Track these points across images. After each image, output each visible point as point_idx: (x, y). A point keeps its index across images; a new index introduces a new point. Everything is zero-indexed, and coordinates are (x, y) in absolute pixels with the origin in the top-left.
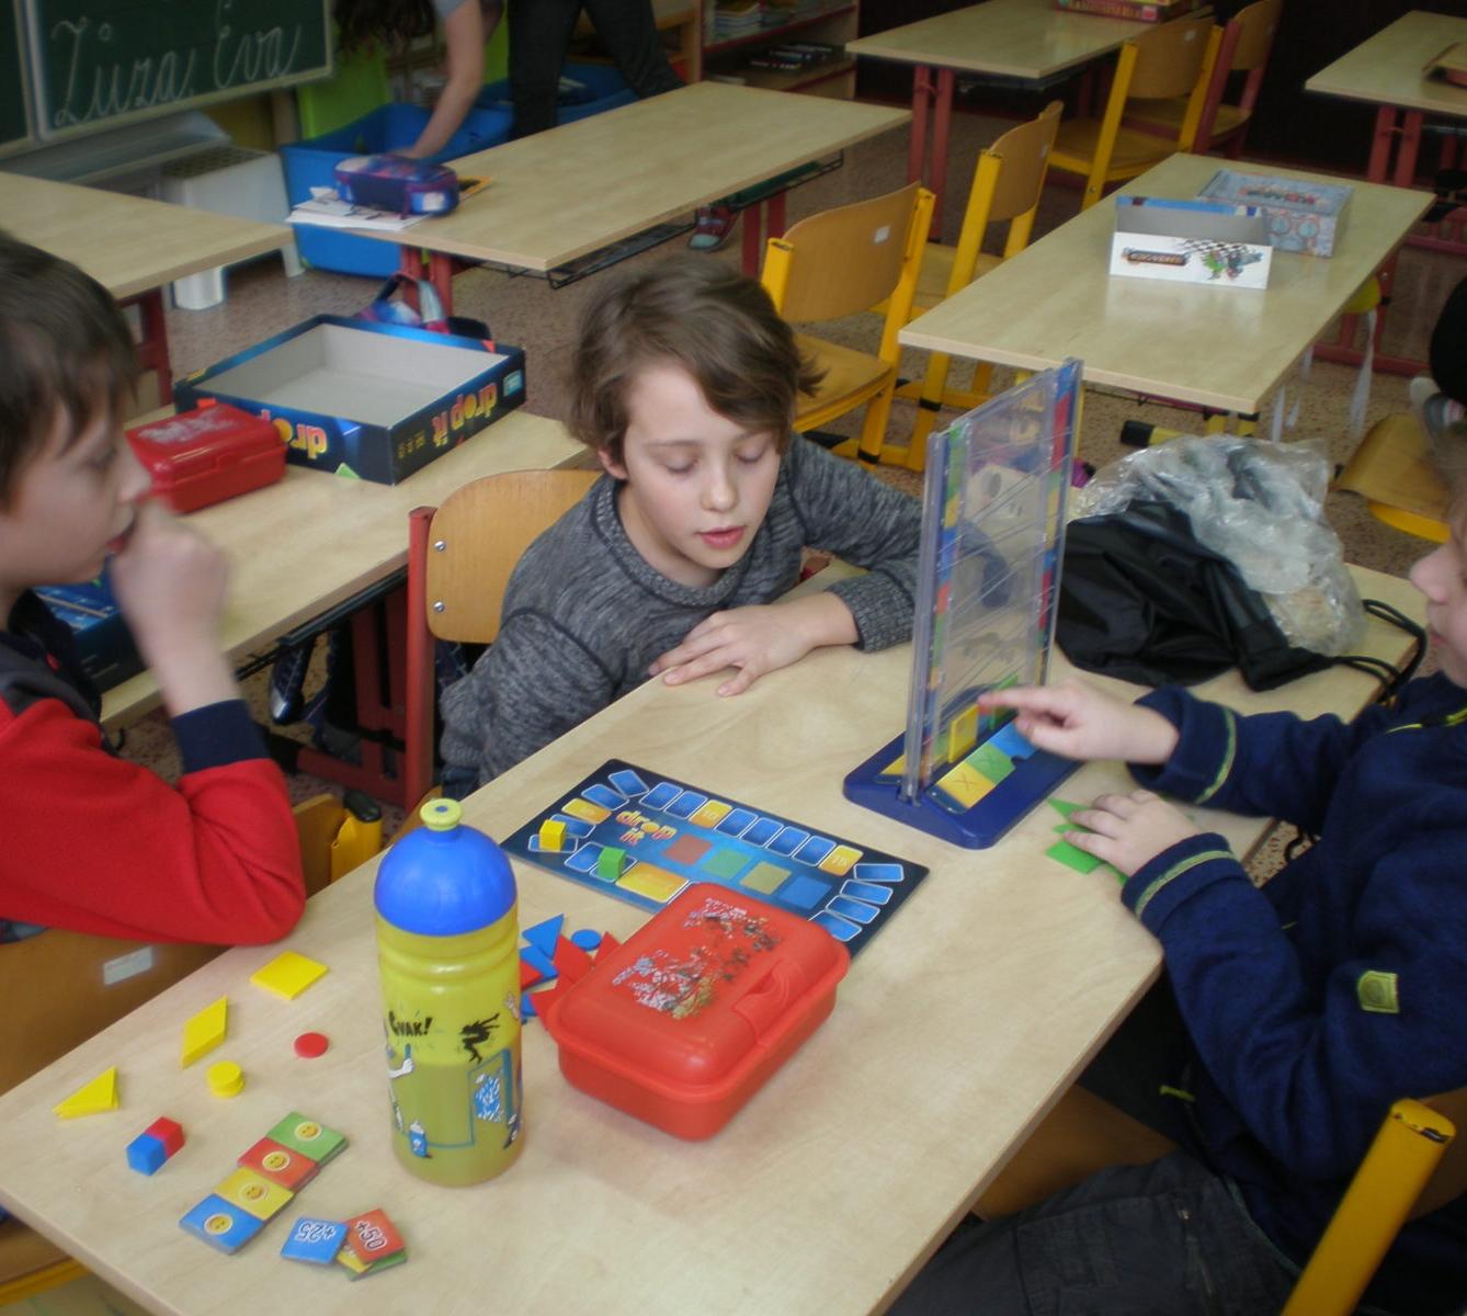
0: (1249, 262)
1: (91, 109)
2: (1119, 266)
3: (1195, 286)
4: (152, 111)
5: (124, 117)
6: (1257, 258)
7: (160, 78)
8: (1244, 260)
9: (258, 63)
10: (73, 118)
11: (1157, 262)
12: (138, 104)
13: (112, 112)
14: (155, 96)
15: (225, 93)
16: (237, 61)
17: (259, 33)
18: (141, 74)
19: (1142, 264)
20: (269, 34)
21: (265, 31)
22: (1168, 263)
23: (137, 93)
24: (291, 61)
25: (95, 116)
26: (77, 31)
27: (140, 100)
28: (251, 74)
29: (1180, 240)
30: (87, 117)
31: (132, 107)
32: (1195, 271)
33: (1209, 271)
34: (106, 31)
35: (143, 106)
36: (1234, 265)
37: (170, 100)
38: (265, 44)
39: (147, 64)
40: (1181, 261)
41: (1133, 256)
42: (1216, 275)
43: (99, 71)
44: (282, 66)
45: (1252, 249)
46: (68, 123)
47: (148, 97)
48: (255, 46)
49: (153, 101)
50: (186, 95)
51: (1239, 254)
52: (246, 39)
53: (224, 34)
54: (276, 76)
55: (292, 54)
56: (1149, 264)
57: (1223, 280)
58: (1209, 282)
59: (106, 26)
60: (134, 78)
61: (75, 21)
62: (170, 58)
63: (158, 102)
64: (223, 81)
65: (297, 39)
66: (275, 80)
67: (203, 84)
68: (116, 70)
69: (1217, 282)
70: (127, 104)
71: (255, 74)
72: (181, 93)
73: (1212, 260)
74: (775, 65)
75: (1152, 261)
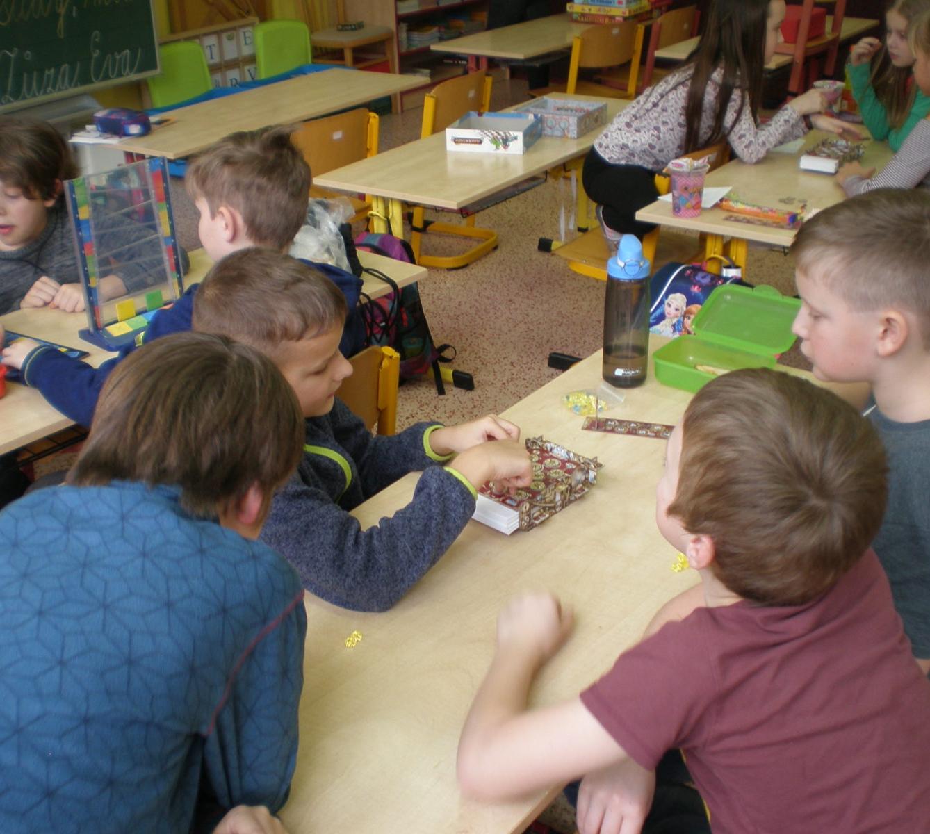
0: (512, 140)
1: (22, 95)
2: (451, 146)
3: (489, 155)
4: (56, 95)
5: (41, 98)
6: (516, 138)
7: (60, 77)
8: (510, 139)
9: (116, 70)
10: (11, 99)
11: (469, 143)
12: (48, 91)
13: (34, 95)
14: (57, 86)
15: (98, 85)
16: (104, 69)
17: (116, 53)
18: (49, 76)
19: (461, 144)
20: (122, 53)
21: (119, 52)
22: (474, 143)
23: (47, 86)
24: (136, 67)
25: (24, 98)
26: (12, 56)
27: (50, 89)
28: (113, 74)
29: (477, 131)
30: (20, 97)
31: (45, 93)
32: (487, 147)
33: (494, 146)
34: (28, 55)
35: (51, 92)
36: (505, 142)
37: (66, 89)
38: (121, 59)
39: (52, 71)
40: (480, 142)
41: (457, 140)
42: (497, 148)
43: (25, 75)
44: (131, 71)
45: (513, 133)
46: (9, 102)
47: (54, 87)
48: (114, 60)
49: (56, 89)
50: (76, 86)
51: (506, 136)
52: (109, 56)
53: (96, 54)
54: (128, 75)
55: (137, 63)
56: (466, 145)
57: (501, 150)
58: (495, 152)
59: (28, 52)
60: (45, 78)
61: (11, 51)
62: (66, 67)
63: (60, 90)
64: (97, 78)
65: (139, 56)
66: (128, 77)
67: (85, 80)
68: (35, 74)
69: (498, 151)
70: (42, 92)
71: (115, 75)
72: (73, 85)
73: (494, 140)
74: (456, 62)
75: (466, 143)
